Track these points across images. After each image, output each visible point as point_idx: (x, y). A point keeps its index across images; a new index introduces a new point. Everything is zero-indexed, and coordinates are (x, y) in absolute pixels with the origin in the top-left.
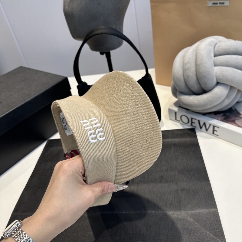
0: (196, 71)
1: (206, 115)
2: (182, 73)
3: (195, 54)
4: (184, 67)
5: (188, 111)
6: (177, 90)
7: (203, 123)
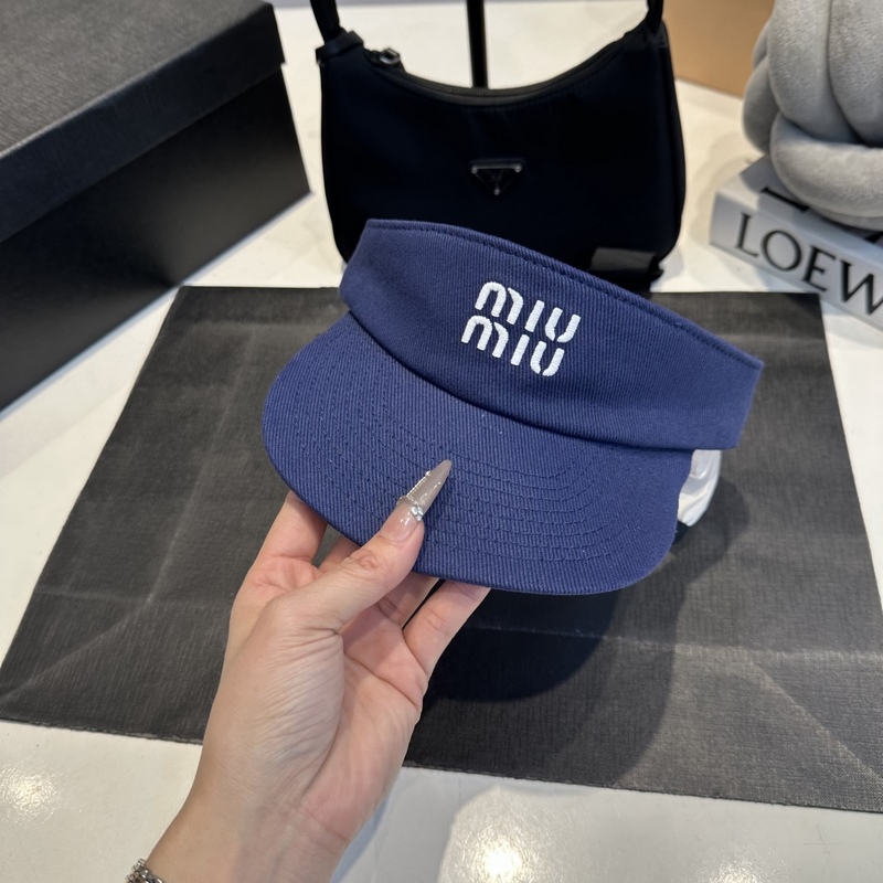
5: (806, 215)
6: (776, 109)
7: (863, 275)
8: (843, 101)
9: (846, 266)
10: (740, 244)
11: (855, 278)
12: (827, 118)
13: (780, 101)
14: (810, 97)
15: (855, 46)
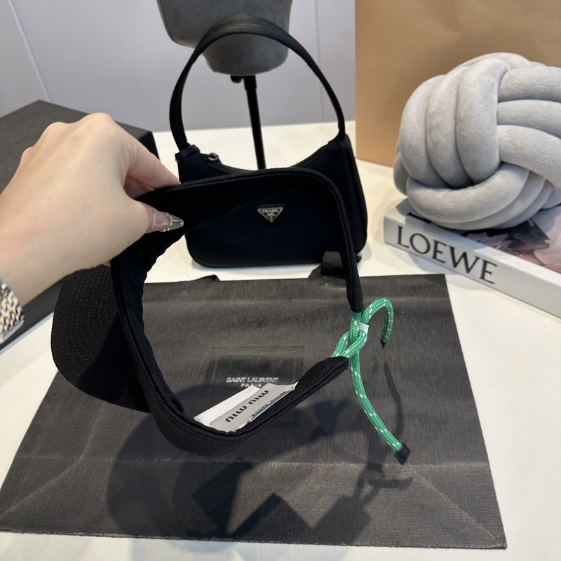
0: (456, 132)
1: (470, 235)
2: (423, 135)
3: (455, 92)
4: (428, 123)
5: (430, 225)
6: (408, 175)
7: (461, 254)
8: (437, 168)
9: (452, 249)
10: (400, 242)
11: (458, 255)
12: (432, 177)
13: (408, 170)
14: (421, 168)
15: (438, 143)
